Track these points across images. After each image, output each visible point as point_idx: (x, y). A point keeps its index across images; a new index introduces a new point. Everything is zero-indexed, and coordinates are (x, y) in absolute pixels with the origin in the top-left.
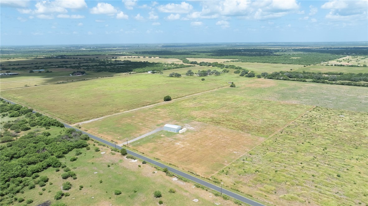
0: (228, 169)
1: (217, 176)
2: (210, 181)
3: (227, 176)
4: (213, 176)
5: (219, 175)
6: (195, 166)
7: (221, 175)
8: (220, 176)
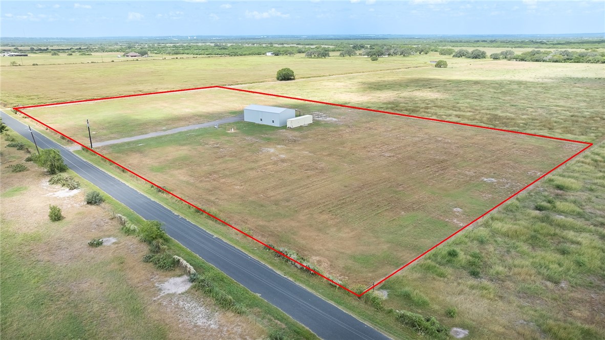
0: (475, 248)
1: (423, 279)
2: (380, 316)
3: (472, 281)
4: (399, 282)
5: (430, 275)
6: (311, 226)
7: (442, 275)
8: (440, 284)
